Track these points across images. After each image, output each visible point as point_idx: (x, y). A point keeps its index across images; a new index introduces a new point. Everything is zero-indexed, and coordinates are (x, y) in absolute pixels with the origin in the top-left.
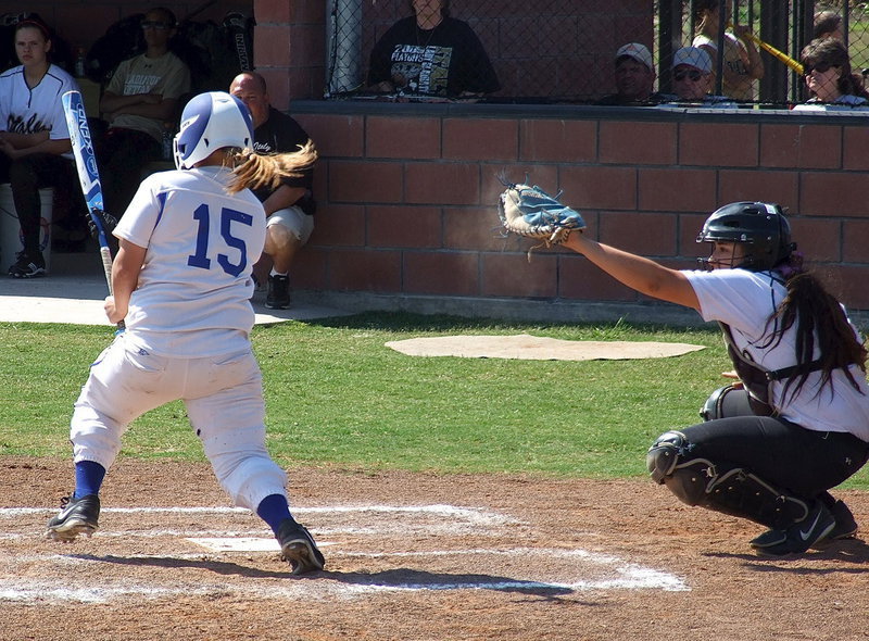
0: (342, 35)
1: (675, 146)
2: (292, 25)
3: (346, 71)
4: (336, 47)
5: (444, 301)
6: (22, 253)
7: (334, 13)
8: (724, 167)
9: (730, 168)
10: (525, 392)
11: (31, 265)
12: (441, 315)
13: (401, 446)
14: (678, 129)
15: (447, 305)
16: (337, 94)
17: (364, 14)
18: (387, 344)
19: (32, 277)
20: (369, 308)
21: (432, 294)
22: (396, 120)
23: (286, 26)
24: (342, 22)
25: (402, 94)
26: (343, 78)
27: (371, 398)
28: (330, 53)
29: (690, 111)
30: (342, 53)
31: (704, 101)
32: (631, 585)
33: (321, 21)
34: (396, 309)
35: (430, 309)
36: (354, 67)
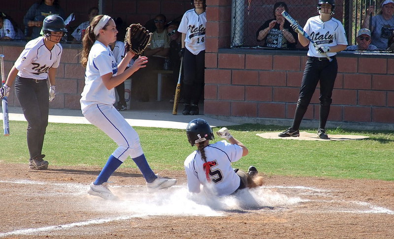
0: (237, 26)
1: (356, 66)
2: (219, 22)
3: (238, 38)
4: (235, 29)
5: (273, 120)
6: (119, 102)
7: (234, 18)
8: (374, 74)
9: (376, 74)
10: (312, 151)
11: (123, 106)
12: (272, 125)
13: (276, 168)
14: (358, 60)
15: (274, 122)
16: (235, 46)
17: (245, 18)
18: (257, 135)
19: (124, 110)
20: (246, 123)
21: (268, 118)
22: (257, 56)
23: (217, 22)
24: (237, 21)
25: (258, 47)
26: (237, 41)
27: (258, 152)
28: (233, 32)
29: (362, 54)
30: (237, 32)
31: (367, 50)
32: (376, 212)
33: (230, 21)
34: (256, 123)
35: (268, 123)
36: (241, 37)
